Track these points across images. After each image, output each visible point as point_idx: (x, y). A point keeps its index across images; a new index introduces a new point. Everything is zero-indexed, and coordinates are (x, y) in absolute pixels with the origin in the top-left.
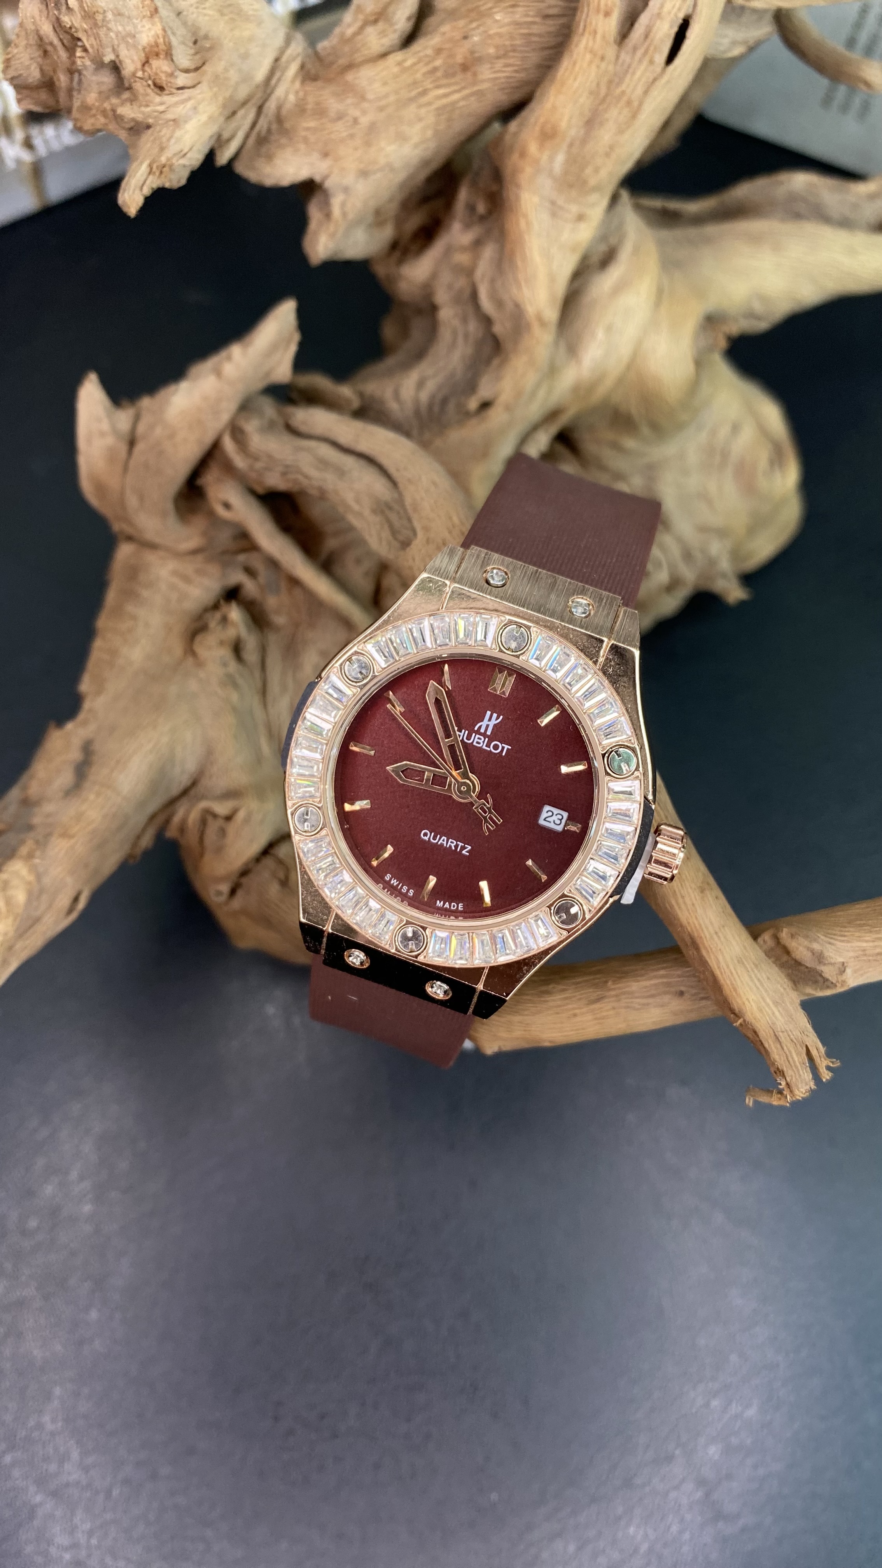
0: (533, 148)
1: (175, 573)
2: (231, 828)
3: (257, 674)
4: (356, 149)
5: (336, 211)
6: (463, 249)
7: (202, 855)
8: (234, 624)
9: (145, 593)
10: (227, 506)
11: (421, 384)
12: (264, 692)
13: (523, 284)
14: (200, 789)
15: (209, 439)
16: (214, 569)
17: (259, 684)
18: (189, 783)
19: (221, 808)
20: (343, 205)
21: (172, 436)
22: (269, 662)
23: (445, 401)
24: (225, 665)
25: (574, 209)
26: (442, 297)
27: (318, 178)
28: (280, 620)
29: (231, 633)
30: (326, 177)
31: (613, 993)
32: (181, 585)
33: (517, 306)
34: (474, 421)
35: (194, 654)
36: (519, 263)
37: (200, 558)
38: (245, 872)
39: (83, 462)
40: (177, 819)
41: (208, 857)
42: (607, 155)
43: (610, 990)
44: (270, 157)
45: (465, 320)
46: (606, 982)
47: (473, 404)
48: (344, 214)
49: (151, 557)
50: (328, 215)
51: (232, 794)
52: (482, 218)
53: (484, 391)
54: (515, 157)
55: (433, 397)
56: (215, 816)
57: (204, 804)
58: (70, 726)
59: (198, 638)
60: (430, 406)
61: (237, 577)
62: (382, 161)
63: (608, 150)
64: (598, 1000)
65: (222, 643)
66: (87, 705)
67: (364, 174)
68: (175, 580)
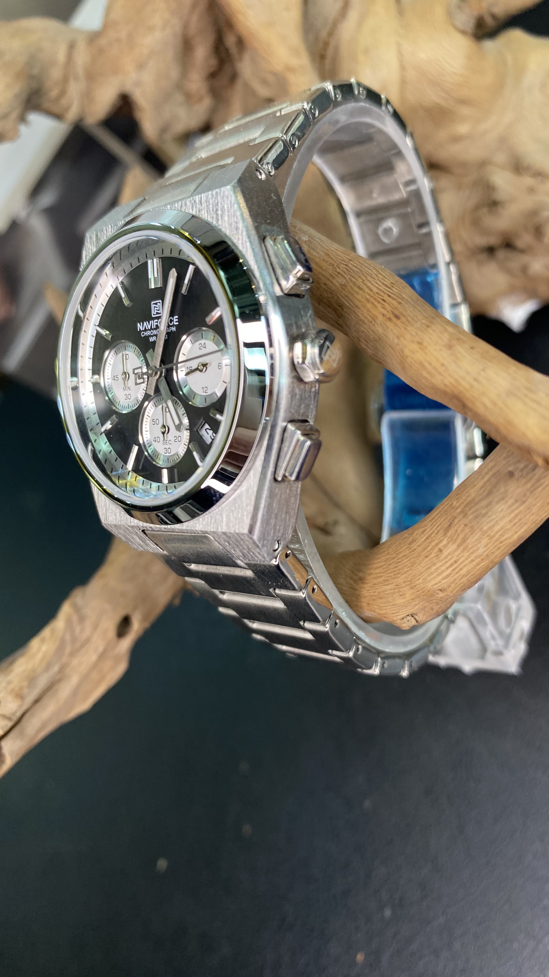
4: (128, 56)
27: (123, 91)
30: (124, 86)
62: (148, 51)
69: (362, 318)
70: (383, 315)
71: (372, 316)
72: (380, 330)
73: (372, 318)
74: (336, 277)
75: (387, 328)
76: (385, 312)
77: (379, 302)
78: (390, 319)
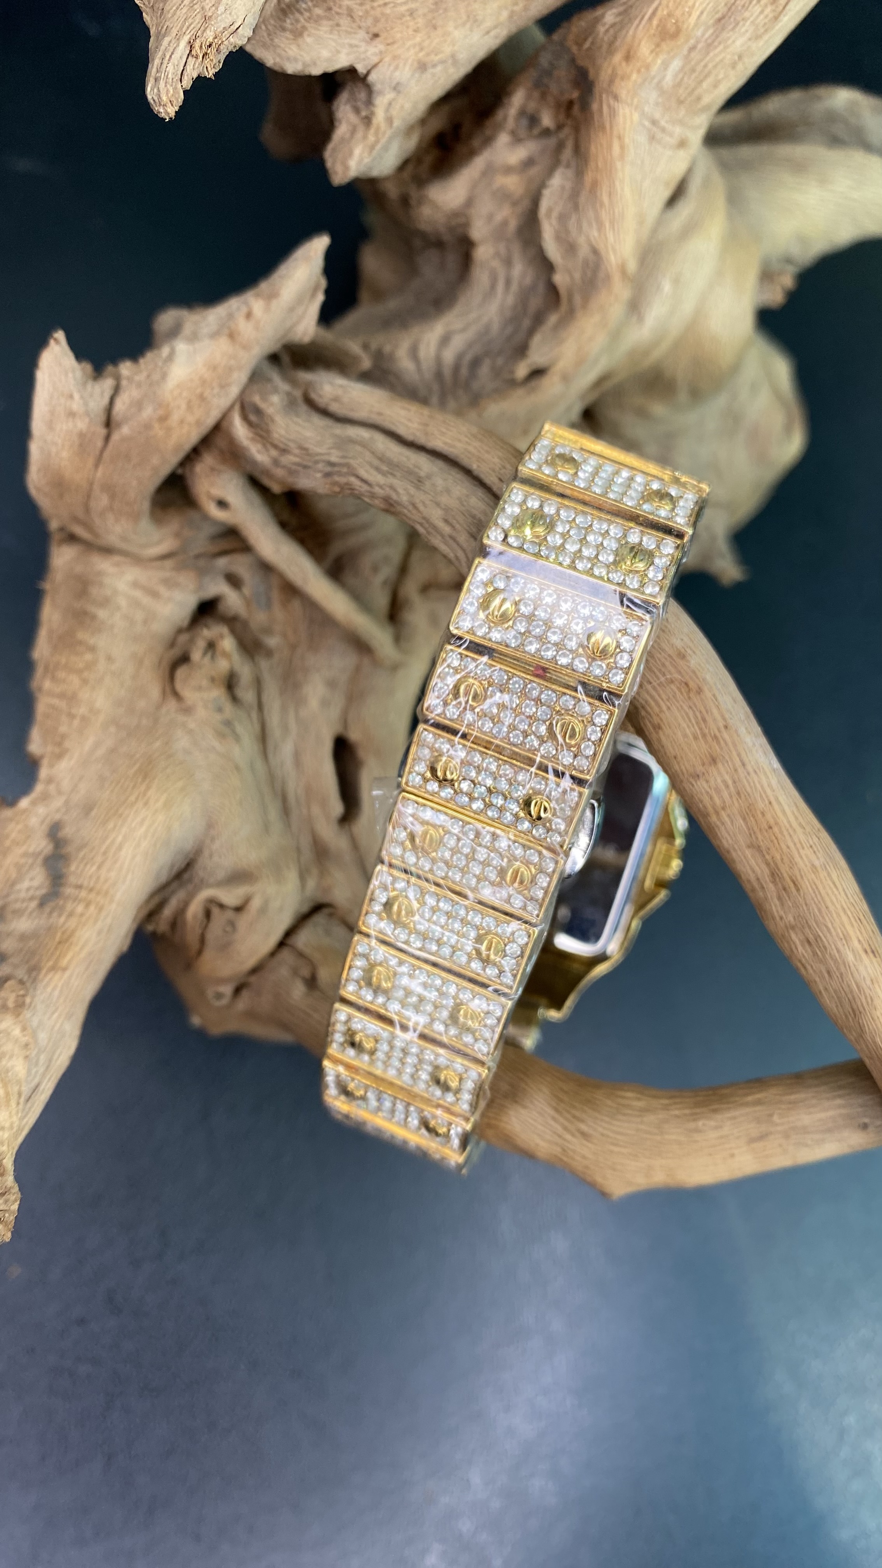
0: (645, 49)
1: (135, 585)
2: (243, 920)
3: (254, 715)
4: (416, 31)
5: (380, 115)
6: (508, 170)
7: (200, 952)
8: (226, 655)
9: (102, 614)
10: (222, 504)
11: (445, 340)
12: (263, 737)
13: (607, 225)
14: (199, 871)
15: (210, 421)
16: (187, 579)
17: (257, 727)
18: (183, 866)
19: (230, 897)
20: (390, 104)
21: (163, 419)
22: (265, 698)
23: (476, 363)
24: (220, 710)
25: (678, 130)
26: (478, 231)
27: (361, 69)
28: (272, 642)
29: (223, 665)
30: (375, 66)
31: (779, 1128)
32: (146, 600)
33: (595, 252)
34: (520, 392)
35: (176, 695)
36: (605, 199)
37: (169, 563)
38: (255, 970)
39: (35, 449)
40: (168, 912)
41: (208, 955)
42: (734, 66)
43: (777, 1125)
44: (298, 34)
45: (508, 262)
46: (771, 1115)
47: (522, 370)
48: (390, 120)
49: (104, 565)
50: (368, 121)
51: (239, 877)
52: (546, 132)
53: (537, 356)
54: (618, 58)
55: (460, 357)
56: (221, 906)
57: (205, 894)
58: (24, 803)
59: (181, 672)
60: (457, 368)
61: (218, 588)
62: (448, 50)
63: (736, 58)
64: (762, 1137)
65: (213, 680)
66: (44, 772)
67: (422, 67)
68: (138, 594)
69: (830, 925)
70: (859, 941)
71: (845, 933)
72: (850, 957)
73: (844, 935)
74: (806, 848)
75: (861, 961)
76: (861, 939)
77: (856, 921)
78: (866, 952)
